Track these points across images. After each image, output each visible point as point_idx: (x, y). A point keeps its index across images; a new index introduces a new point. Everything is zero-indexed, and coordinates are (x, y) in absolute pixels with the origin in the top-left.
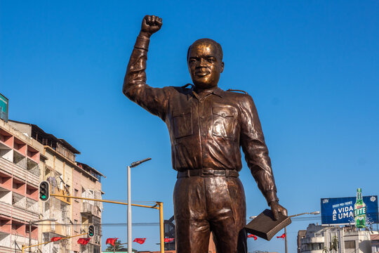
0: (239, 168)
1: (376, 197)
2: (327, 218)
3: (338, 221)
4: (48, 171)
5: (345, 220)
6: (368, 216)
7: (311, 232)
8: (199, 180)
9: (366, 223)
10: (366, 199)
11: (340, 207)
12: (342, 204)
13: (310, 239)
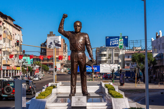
0: (85, 51)
1: (127, 37)
2: (108, 44)
3: (112, 46)
4: (4, 28)
5: (115, 45)
6: (124, 44)
7: (101, 50)
8: (76, 53)
9: (123, 47)
10: (124, 37)
11: (113, 40)
12: (114, 39)
13: (101, 52)
